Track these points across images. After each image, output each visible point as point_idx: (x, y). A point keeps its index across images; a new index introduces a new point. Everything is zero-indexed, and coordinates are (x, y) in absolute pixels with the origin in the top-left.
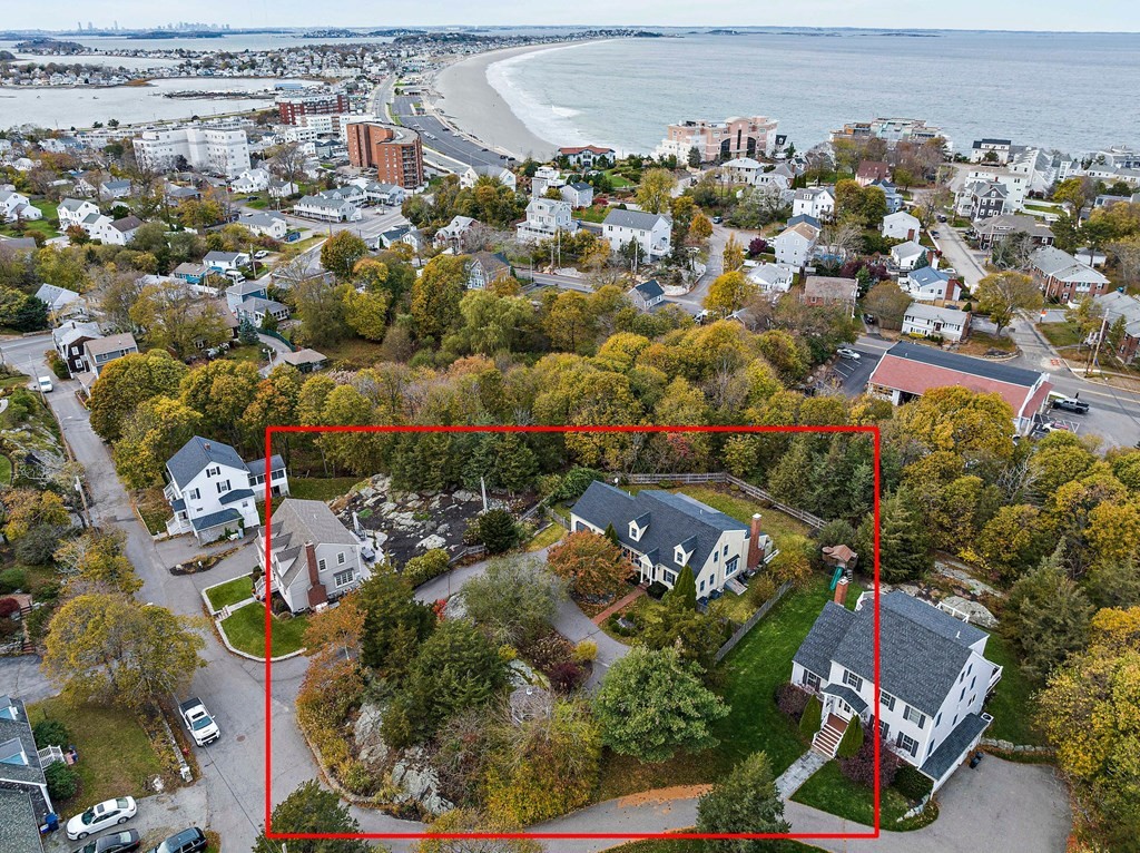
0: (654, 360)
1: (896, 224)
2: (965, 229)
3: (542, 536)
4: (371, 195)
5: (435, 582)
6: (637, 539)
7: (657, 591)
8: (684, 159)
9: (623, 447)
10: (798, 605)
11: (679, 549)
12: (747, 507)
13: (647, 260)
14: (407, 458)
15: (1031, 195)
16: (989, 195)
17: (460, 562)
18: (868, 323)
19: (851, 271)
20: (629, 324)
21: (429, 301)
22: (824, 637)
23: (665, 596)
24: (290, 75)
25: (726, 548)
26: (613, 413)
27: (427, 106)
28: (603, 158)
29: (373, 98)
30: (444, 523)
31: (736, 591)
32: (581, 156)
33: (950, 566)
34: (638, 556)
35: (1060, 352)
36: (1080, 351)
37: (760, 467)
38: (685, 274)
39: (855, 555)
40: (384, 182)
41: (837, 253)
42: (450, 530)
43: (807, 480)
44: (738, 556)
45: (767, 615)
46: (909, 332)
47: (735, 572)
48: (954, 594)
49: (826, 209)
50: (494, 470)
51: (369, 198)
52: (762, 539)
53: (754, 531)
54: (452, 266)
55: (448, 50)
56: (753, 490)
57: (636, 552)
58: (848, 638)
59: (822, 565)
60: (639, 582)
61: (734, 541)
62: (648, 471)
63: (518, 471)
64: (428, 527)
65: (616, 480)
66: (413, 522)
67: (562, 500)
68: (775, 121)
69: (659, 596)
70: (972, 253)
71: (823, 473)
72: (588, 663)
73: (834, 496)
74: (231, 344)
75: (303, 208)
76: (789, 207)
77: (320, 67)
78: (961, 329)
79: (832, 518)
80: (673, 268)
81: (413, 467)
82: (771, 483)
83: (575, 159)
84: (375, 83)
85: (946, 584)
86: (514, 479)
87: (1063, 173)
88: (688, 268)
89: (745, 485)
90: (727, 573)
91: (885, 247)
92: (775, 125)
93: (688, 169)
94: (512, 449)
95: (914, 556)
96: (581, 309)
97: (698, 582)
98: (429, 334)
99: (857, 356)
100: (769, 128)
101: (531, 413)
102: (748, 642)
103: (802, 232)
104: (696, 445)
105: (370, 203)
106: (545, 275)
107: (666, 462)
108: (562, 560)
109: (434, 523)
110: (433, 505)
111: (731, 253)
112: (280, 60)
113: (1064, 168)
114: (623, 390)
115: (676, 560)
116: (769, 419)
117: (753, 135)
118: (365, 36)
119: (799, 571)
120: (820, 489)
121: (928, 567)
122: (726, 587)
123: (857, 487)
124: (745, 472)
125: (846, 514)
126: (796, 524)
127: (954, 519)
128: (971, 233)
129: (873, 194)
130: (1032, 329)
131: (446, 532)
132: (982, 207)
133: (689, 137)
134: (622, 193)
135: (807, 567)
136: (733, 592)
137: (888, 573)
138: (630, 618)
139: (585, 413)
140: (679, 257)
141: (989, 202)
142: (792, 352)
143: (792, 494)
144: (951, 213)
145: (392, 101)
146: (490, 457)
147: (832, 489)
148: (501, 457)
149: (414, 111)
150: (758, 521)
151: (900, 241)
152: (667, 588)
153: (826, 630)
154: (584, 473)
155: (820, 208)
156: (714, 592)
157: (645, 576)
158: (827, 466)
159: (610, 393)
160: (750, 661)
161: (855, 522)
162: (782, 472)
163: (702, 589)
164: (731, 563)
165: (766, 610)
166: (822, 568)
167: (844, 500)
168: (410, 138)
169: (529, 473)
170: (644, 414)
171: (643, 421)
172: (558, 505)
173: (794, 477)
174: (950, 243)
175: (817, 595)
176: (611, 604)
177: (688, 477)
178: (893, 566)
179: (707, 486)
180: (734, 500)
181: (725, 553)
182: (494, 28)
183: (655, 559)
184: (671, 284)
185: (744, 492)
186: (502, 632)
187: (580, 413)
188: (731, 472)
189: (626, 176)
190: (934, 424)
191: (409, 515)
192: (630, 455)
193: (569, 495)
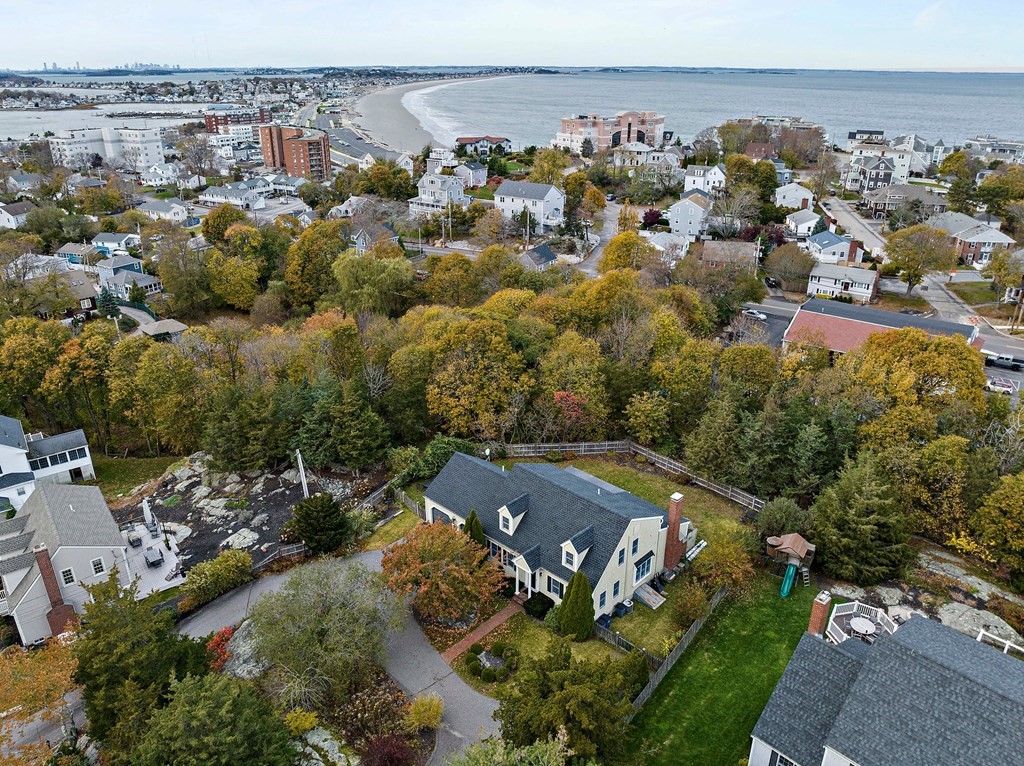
0: (543, 311)
1: (788, 195)
2: (856, 201)
3: (387, 528)
4: (278, 187)
5: (230, 598)
6: (511, 532)
7: (538, 606)
8: (577, 148)
9: (499, 410)
10: (739, 622)
11: (568, 546)
12: (658, 483)
13: (540, 231)
14: (220, 429)
15: (911, 174)
16: (877, 167)
17: (269, 569)
18: (771, 286)
19: (750, 236)
20: (515, 280)
21: (304, 268)
22: (802, 695)
23: (550, 615)
24: (225, 101)
25: (636, 542)
26: (486, 368)
27: (346, 122)
28: (499, 147)
29: (297, 116)
30: (263, 512)
31: (651, 603)
32: (478, 145)
33: (936, 558)
34: (511, 557)
35: (977, 310)
36: (999, 309)
37: (673, 432)
38: (579, 245)
39: (812, 547)
40: (290, 175)
41: (732, 223)
42: (269, 522)
43: (736, 446)
44: (651, 553)
45: (696, 640)
46: (815, 293)
47: (648, 576)
48: (952, 600)
49: (717, 185)
50: (330, 441)
51: (275, 190)
52: (684, 527)
53: (673, 517)
54: (330, 231)
55: (370, 83)
56: (664, 461)
57: (508, 550)
58: (852, 706)
59: (768, 562)
60: (513, 594)
61: (646, 532)
62: (531, 440)
63: (360, 443)
64: (241, 518)
65: (488, 452)
66: (224, 512)
67: (419, 479)
68: (663, 116)
69: (541, 615)
70: (866, 222)
71: (758, 437)
72: (428, 733)
73: (771, 467)
74: (88, 314)
75: (208, 198)
76: (681, 184)
77: (253, 94)
78: (871, 287)
79: (772, 496)
80: (566, 237)
81: (228, 440)
82: (688, 452)
83: (472, 148)
84: (300, 105)
85: (937, 585)
86: (354, 453)
87: (936, 157)
88: (582, 238)
89: (654, 456)
90: (637, 578)
91: (780, 216)
92: (663, 120)
93: (581, 158)
94: (352, 414)
95: (894, 547)
96: (466, 271)
97: (596, 596)
98: (306, 303)
99: (763, 317)
100: (657, 122)
101: (386, 372)
102: (672, 686)
103: (696, 201)
104: (591, 406)
105: (276, 194)
106: (437, 248)
107: (554, 427)
108: (398, 566)
109: (248, 513)
110: (254, 489)
111: (626, 219)
112: (217, 87)
113: (937, 153)
114: (499, 339)
115: (564, 563)
116: (681, 372)
117: (642, 128)
118: (299, 73)
119: (738, 575)
120: (753, 458)
121: (910, 559)
122: (635, 599)
123: (803, 454)
124: (654, 440)
125: (789, 490)
126: (723, 505)
127: (934, 494)
128: (862, 205)
129: (764, 167)
130: (942, 289)
131: (263, 524)
132: (871, 179)
133: (581, 129)
134: (517, 176)
135: (749, 567)
136: (646, 605)
137: (860, 572)
138: (498, 652)
139: (451, 368)
140: (572, 226)
141: (878, 174)
142: (697, 308)
143: (716, 465)
144: (840, 187)
145: (314, 118)
146: (325, 425)
147: (769, 458)
148: (338, 424)
149: (332, 125)
150: (679, 504)
151: (794, 210)
152: (551, 603)
153: (804, 683)
154: (448, 444)
155: (711, 184)
156: (619, 606)
157: (522, 585)
158: (762, 427)
159: (483, 344)
160: (677, 720)
161: (805, 501)
162: (702, 437)
163: (602, 603)
164: (642, 564)
165: (695, 632)
166: (766, 565)
167: (784, 472)
168: (318, 135)
169: (374, 445)
170: (525, 371)
171: (524, 378)
172: (413, 486)
173: (719, 443)
174: (842, 213)
175: (764, 606)
176: (472, 629)
177: (583, 446)
178: (865, 561)
179: (604, 457)
180: (641, 475)
181: (635, 551)
182: (413, 67)
183: (534, 561)
184: (565, 253)
185: (653, 464)
186: (294, 687)
187: (445, 369)
188: (636, 440)
189: (521, 161)
190: (889, 372)
191: (221, 502)
192: (507, 420)
193: (427, 473)
